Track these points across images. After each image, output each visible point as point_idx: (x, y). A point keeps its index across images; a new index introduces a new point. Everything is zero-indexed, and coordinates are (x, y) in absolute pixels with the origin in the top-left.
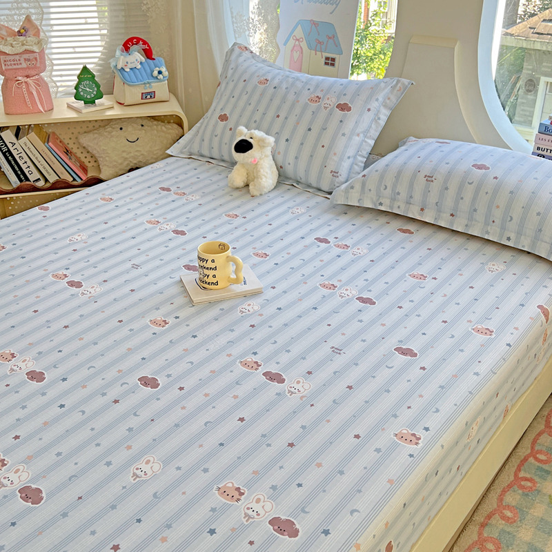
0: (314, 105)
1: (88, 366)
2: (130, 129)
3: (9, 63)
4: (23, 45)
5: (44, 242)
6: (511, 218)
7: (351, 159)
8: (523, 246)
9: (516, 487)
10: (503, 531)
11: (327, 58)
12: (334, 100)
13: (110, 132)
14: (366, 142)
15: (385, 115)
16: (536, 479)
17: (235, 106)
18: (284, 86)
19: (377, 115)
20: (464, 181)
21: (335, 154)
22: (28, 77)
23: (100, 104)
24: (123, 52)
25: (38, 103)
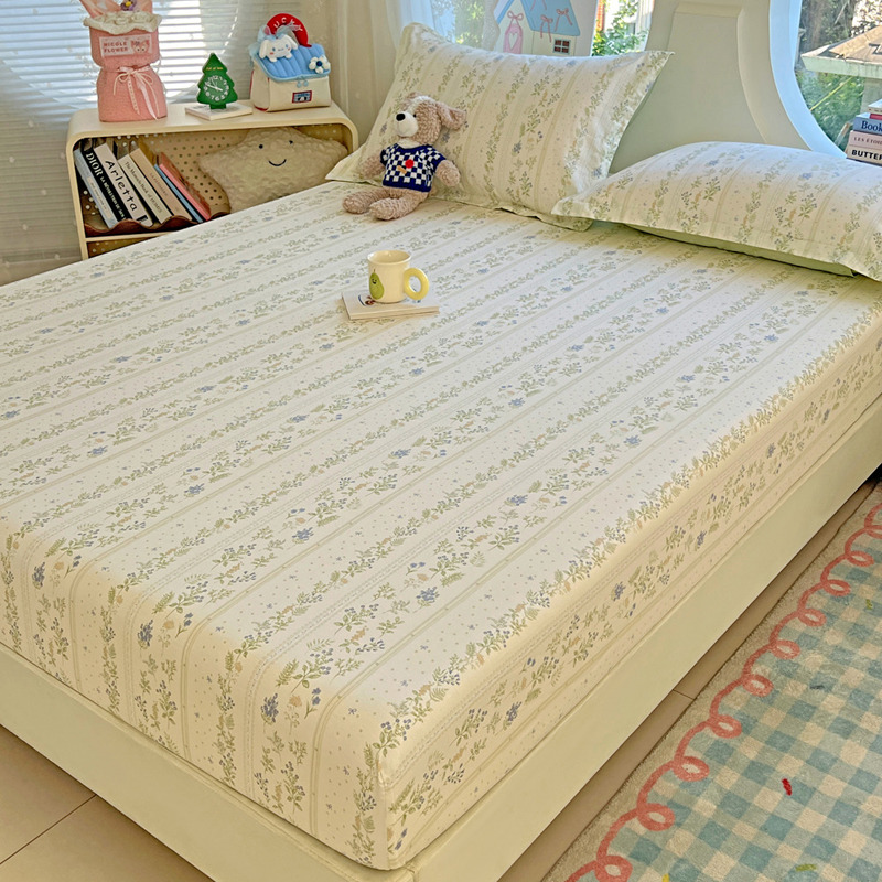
2: (274, 146)
3: (110, 48)
4: (131, 21)
9: (822, 590)
10: (804, 635)
11: (558, 42)
13: (245, 152)
16: (849, 581)
22: (135, 67)
23: (233, 109)
24: (268, 34)
25: (149, 106)
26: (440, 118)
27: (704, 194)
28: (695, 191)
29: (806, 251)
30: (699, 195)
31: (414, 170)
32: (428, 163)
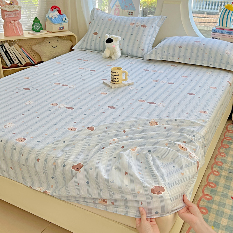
0: (132, 26)
1: (87, 105)
2: (53, 42)
3: (8, 15)
4: (13, 8)
5: (43, 76)
6: (211, 57)
7: (148, 45)
8: (216, 66)
9: (222, 147)
10: (222, 159)
11: (129, 12)
12: (140, 24)
13: (45, 44)
14: (152, 39)
15: (158, 29)
16: (229, 145)
17: (100, 29)
18: (119, 20)
19: (155, 29)
20: (193, 47)
21: (142, 43)
22: (15, 21)
23: (42, 32)
24: (51, 11)
25: (19, 31)
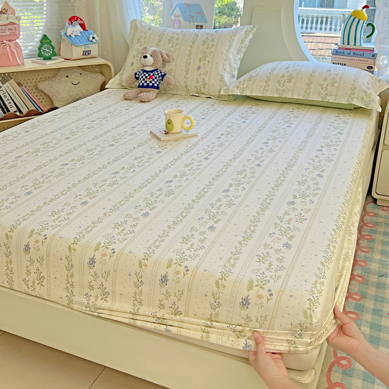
2: (73, 76)
4: (7, 19)
9: (362, 239)
11: (197, 26)
13: (60, 80)
22: (10, 41)
23: (54, 59)
24: (70, 25)
25: (18, 59)
26: (162, 57)
27: (287, 80)
28: (283, 80)
29: (335, 100)
30: (285, 81)
31: (153, 80)
32: (159, 77)
